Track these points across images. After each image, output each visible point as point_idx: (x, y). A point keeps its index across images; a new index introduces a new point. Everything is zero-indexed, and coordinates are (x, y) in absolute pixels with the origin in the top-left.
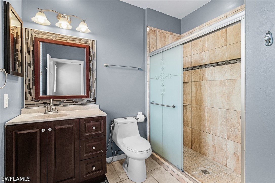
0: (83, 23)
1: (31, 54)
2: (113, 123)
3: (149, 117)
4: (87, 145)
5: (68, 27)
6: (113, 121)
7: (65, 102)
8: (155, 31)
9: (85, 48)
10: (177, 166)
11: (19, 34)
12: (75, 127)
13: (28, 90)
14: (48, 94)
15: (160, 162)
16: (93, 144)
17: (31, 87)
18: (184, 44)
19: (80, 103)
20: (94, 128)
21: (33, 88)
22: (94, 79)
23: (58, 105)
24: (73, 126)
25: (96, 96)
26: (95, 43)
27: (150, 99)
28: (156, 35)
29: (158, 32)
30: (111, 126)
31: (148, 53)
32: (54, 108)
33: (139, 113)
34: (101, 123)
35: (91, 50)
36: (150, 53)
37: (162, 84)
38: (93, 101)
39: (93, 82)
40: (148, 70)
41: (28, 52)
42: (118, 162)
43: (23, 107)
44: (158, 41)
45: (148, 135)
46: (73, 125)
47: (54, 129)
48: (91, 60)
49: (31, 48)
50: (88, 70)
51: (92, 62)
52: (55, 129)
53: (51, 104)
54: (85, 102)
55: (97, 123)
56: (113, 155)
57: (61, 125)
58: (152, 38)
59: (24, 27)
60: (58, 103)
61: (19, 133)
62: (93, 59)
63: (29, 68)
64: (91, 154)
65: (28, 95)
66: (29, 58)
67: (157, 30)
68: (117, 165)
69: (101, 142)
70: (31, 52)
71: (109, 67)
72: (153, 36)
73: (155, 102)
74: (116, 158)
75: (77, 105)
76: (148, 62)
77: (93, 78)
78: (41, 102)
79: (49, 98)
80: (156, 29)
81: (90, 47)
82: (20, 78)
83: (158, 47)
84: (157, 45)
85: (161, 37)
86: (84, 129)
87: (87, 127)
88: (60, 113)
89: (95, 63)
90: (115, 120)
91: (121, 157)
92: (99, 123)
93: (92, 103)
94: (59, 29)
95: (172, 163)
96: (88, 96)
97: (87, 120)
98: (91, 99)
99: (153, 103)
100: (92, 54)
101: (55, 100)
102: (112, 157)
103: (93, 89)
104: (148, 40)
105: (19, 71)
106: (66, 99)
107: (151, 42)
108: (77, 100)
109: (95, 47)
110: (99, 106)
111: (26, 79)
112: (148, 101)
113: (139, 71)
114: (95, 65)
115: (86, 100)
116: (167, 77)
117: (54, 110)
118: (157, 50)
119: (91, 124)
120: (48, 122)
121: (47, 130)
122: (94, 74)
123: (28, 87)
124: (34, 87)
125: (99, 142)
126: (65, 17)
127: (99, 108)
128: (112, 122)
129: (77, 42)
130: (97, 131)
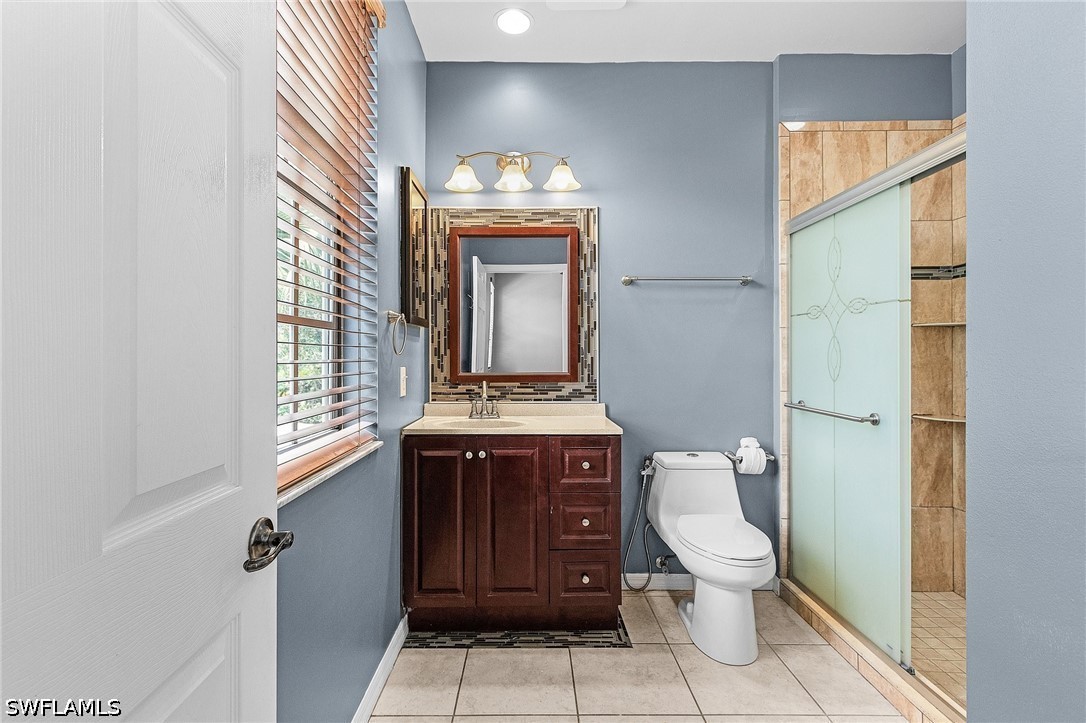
0: (560, 167)
1: (442, 270)
2: (651, 463)
3: (786, 458)
4: (569, 510)
5: (522, 186)
6: (651, 459)
7: (516, 390)
8: (813, 133)
9: (567, 236)
10: (886, 649)
11: (420, 227)
12: (536, 458)
13: (436, 359)
14: (473, 370)
15: (822, 629)
16: (584, 510)
17: (442, 352)
18: (912, 179)
19: (552, 395)
20: (586, 465)
21: (445, 354)
22: (592, 326)
23: (499, 398)
24: (533, 454)
25: (596, 376)
26: (595, 216)
27: (789, 391)
28: (819, 148)
29: (828, 136)
30: (643, 473)
31: (784, 222)
32: (490, 405)
33: (744, 441)
34: (605, 455)
35: (584, 239)
36: (791, 220)
37: (834, 337)
38: (590, 390)
39: (589, 335)
40: (781, 283)
41: (437, 267)
42: (666, 593)
43: (427, 401)
44: (830, 170)
45: (783, 525)
46: (532, 451)
47: (490, 456)
48: (582, 268)
49: (443, 256)
50: (577, 298)
51: (586, 276)
52: (492, 454)
53: (485, 395)
54: (565, 392)
55: (594, 453)
56: (650, 569)
57: (506, 447)
58: (804, 164)
59: (429, 208)
60: (498, 394)
61: (426, 453)
62: (589, 265)
63: (439, 303)
64: (578, 538)
65: (437, 371)
66: (440, 280)
67: (827, 125)
68: (662, 603)
69: (605, 511)
70: (442, 265)
71: (637, 285)
72: (805, 156)
73: (810, 404)
74: (659, 580)
75: (545, 400)
76: (782, 255)
77: (589, 323)
78: (462, 388)
79: (478, 380)
80: (819, 125)
81: (582, 230)
82: (422, 329)
83: (830, 192)
84: (827, 184)
85: (843, 153)
86: (560, 466)
87: (567, 460)
88: (505, 419)
89: (595, 277)
90: (657, 455)
91: (678, 581)
92: (601, 453)
93: (586, 396)
94: (502, 195)
95: (869, 636)
96: (573, 376)
97: (568, 441)
98: (581, 386)
99: (801, 406)
100: (586, 250)
101: (491, 384)
102: (647, 575)
103: (589, 356)
104: (782, 173)
105: (422, 315)
106: (518, 384)
107: (799, 179)
108: (546, 386)
109: (594, 229)
110: (607, 407)
111: (432, 332)
112: (783, 398)
113: (746, 290)
114: (593, 283)
115: (568, 388)
116: (852, 309)
117: (490, 412)
118: (824, 203)
119: (579, 453)
120: (479, 435)
121: (476, 455)
122: (592, 310)
123: (437, 352)
124: (448, 351)
125: (600, 510)
126: (516, 163)
127: (608, 416)
128: (647, 460)
129: (547, 223)
130: (594, 476)
